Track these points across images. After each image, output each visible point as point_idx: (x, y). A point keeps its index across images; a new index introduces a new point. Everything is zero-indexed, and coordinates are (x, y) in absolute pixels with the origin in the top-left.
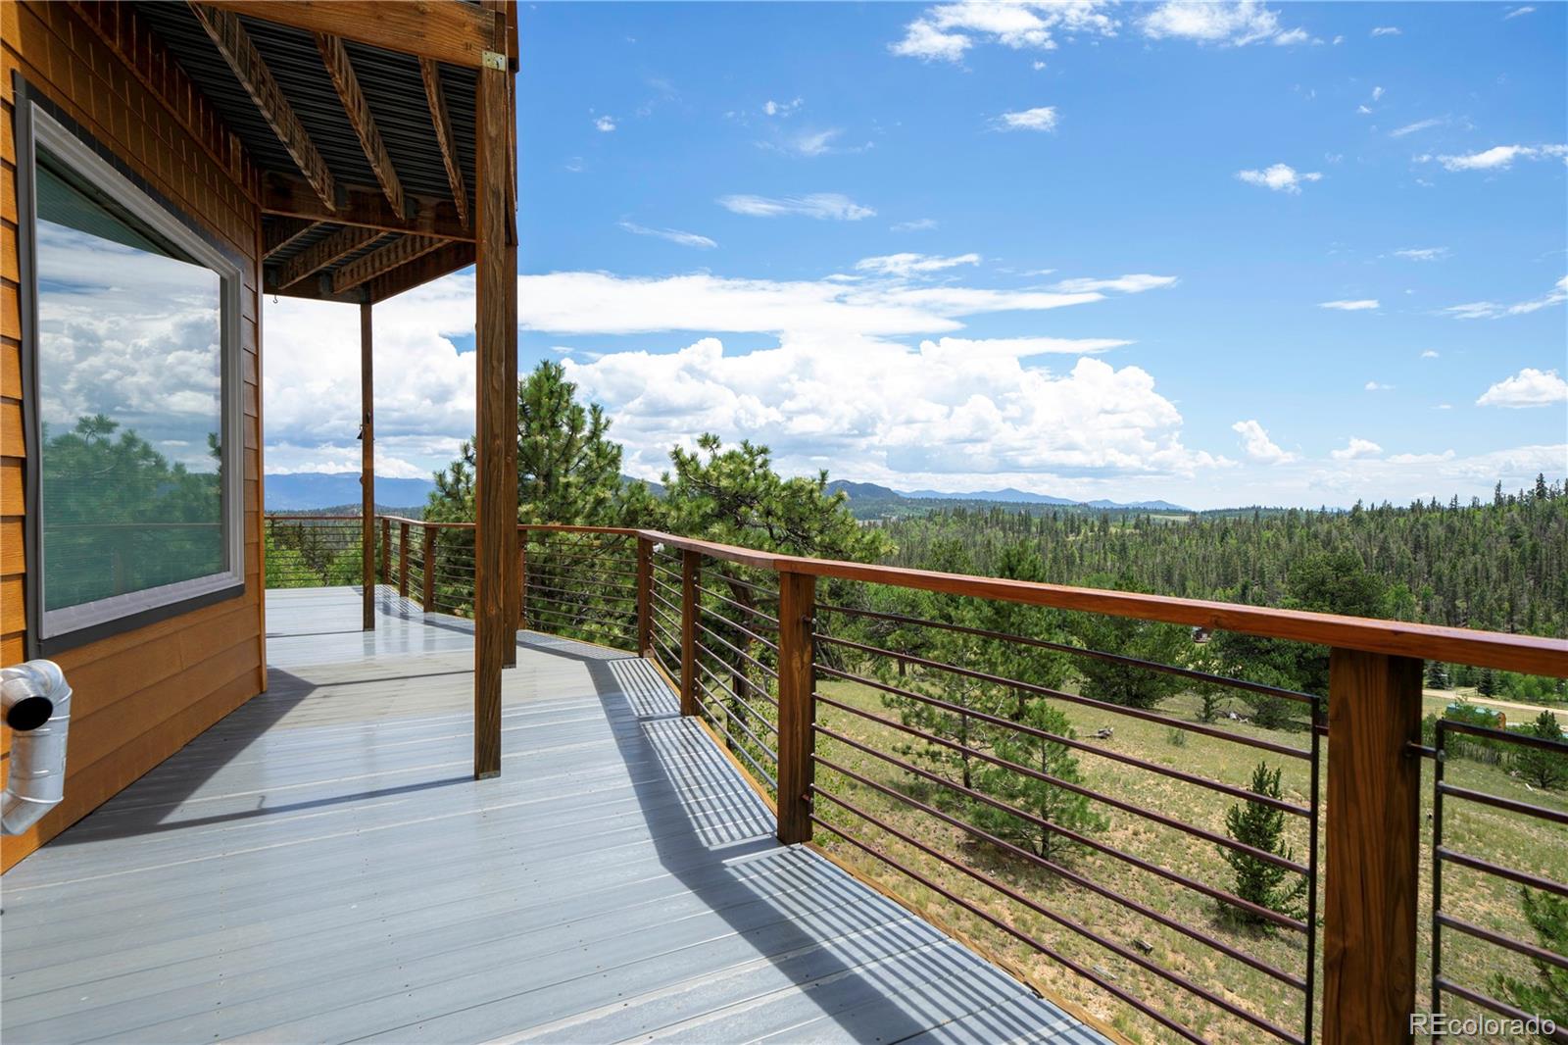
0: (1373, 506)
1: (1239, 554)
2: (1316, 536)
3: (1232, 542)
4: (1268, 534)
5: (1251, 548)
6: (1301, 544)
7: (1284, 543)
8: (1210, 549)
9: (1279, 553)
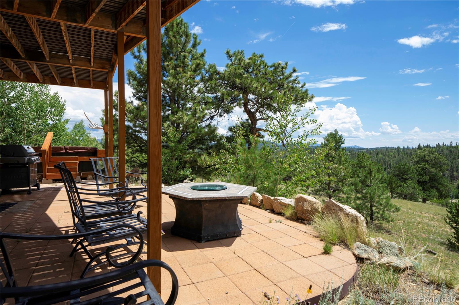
0: (424, 145)
1: (383, 159)
2: (407, 154)
3: (380, 156)
4: (391, 154)
5: (386, 157)
6: (403, 156)
7: (397, 156)
8: (373, 158)
9: (395, 159)
